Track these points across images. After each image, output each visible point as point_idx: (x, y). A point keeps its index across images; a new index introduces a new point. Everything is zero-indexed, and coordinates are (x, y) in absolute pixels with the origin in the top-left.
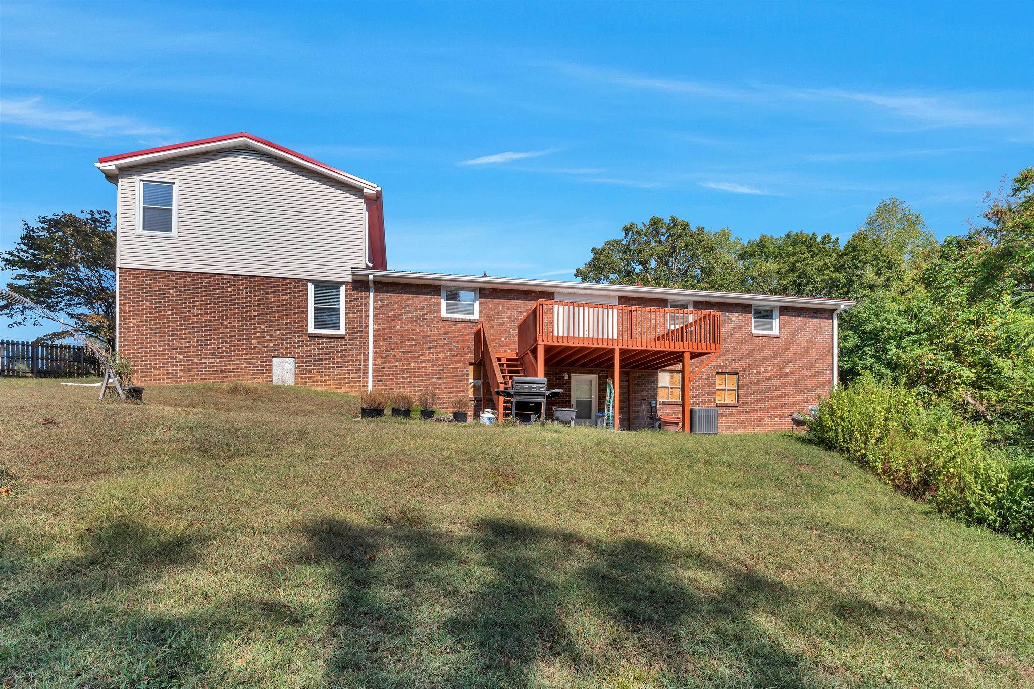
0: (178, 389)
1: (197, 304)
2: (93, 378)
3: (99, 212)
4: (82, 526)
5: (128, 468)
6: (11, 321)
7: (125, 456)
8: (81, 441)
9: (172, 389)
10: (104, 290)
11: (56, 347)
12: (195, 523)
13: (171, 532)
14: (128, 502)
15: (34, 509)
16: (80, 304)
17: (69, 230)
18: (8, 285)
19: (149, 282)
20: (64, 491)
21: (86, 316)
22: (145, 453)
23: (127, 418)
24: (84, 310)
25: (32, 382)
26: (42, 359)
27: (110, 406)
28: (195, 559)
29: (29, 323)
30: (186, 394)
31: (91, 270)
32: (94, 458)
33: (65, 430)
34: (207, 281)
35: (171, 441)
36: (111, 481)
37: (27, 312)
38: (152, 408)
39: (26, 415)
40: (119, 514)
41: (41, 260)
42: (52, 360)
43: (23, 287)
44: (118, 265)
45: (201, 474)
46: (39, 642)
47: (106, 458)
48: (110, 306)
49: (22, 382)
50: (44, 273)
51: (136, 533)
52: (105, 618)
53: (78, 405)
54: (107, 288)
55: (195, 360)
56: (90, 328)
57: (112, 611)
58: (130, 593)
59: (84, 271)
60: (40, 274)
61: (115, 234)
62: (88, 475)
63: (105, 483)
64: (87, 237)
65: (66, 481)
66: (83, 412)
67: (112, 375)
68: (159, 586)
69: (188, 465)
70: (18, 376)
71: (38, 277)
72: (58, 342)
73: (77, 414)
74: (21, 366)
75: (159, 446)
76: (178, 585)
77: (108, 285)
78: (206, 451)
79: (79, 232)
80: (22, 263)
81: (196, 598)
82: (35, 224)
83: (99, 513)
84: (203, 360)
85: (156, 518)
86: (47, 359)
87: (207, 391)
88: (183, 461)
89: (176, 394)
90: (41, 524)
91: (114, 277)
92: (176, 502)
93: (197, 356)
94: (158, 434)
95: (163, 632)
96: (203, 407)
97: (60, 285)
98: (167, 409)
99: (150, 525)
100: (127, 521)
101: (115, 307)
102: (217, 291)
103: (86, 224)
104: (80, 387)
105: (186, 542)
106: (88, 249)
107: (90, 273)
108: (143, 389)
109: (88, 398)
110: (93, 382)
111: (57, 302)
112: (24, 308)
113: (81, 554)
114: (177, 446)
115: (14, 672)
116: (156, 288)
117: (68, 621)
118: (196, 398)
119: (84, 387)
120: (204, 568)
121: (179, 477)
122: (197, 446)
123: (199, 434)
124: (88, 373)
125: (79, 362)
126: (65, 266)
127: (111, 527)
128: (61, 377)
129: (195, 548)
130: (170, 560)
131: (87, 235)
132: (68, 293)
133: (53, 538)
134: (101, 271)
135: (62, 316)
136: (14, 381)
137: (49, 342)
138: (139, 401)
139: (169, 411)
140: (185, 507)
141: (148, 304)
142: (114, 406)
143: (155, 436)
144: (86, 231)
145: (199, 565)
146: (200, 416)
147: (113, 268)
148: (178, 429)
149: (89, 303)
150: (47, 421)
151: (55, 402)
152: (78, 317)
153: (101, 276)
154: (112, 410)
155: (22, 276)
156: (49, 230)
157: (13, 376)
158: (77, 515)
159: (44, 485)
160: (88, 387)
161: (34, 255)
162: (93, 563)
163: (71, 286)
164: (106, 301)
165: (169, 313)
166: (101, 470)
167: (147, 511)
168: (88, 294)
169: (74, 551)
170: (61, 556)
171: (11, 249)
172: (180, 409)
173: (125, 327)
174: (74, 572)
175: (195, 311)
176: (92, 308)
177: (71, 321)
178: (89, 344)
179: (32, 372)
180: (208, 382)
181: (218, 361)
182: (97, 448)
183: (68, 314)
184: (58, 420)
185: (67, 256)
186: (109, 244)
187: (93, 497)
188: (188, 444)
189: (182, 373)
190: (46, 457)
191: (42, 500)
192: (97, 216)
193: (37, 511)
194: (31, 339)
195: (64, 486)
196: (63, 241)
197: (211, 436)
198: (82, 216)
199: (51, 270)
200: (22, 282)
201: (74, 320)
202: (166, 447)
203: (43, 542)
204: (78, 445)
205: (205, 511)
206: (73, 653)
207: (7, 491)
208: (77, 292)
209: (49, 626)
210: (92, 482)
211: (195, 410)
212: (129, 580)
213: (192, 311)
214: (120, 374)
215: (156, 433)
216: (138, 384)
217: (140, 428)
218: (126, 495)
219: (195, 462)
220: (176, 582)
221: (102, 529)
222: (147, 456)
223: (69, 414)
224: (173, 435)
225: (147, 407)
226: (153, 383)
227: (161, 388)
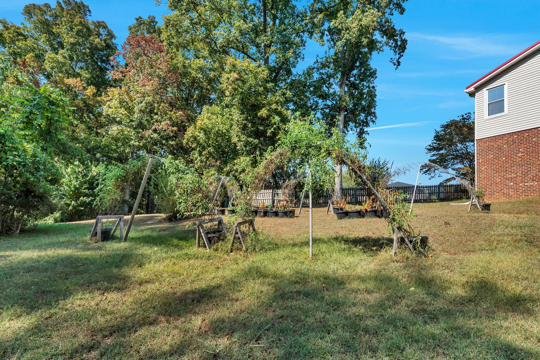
0: (510, 203)
1: (521, 150)
2: (464, 200)
3: (466, 114)
4: (465, 280)
5: (485, 250)
6: (430, 176)
7: (483, 243)
8: (461, 234)
9: (507, 203)
10: (468, 153)
11: (448, 186)
12: (527, 289)
13: (512, 292)
14: (487, 269)
15: (442, 267)
16: (458, 163)
17: (453, 128)
18: (429, 160)
19: (492, 144)
20: (455, 259)
21: (461, 168)
22: (493, 241)
23: (483, 221)
24: (460, 166)
25: (438, 204)
26: (442, 193)
27: (474, 215)
28: (529, 313)
29: (437, 176)
30: (516, 206)
31: (463, 145)
32: (467, 243)
33: (454, 227)
34: (527, 134)
35: (508, 235)
36: (477, 256)
37: (436, 171)
38: (495, 215)
39: (438, 220)
40: (482, 276)
41: (441, 145)
42: (446, 193)
43: (434, 160)
44: (476, 138)
45: (529, 257)
46: (448, 336)
47: (473, 243)
48: (472, 161)
49: (434, 204)
50: (443, 152)
51: (492, 288)
52: (478, 334)
53: (459, 215)
54: (470, 152)
55: (521, 185)
56: (463, 174)
57: (481, 331)
58: (491, 324)
59: (459, 146)
60: (441, 152)
61: (474, 123)
62: (464, 252)
63: (473, 257)
64: (461, 128)
65: (455, 254)
66: (461, 218)
67: (474, 198)
68: (506, 324)
69: (520, 250)
70: (432, 202)
71: (440, 154)
72: (448, 184)
73: (458, 219)
74: (434, 197)
75: (501, 238)
76: (519, 327)
77: (470, 150)
78: (531, 242)
79: (457, 127)
80: (434, 149)
81: (532, 339)
82: (439, 129)
83: (471, 273)
84: (526, 184)
85: (502, 281)
86: (444, 193)
87: (529, 203)
88: (517, 248)
89: (509, 206)
90: (446, 275)
91: (474, 145)
92: (514, 273)
93: (522, 182)
94: (500, 230)
95: (512, 354)
96: (527, 214)
97: (449, 155)
98: (505, 216)
99: (499, 285)
100: (486, 280)
101: (474, 161)
102: (534, 139)
103: (460, 122)
104: (459, 205)
105: (522, 300)
106: (462, 134)
107: (462, 146)
108: (491, 204)
109: (463, 211)
110: (464, 202)
111: (448, 164)
112: (435, 169)
113: (464, 294)
114: (512, 238)
115: (438, 348)
116: (496, 146)
117: (460, 329)
118: (522, 208)
119: (460, 205)
120: (536, 320)
121: (515, 257)
122: (525, 238)
123: (526, 230)
124: (461, 198)
125: (457, 193)
126: (450, 145)
127: (478, 282)
128: (450, 201)
129: (528, 305)
130: (513, 309)
131: (461, 127)
132: (453, 158)
133: (451, 283)
134: (467, 144)
135: (450, 170)
136: (431, 204)
137: (445, 184)
138: (488, 211)
139: (506, 217)
140: (520, 277)
141: (492, 156)
142: (476, 214)
143: (499, 231)
144: (460, 126)
145: (532, 317)
146: (526, 219)
147: (473, 141)
148: (512, 227)
149: (462, 162)
150: (446, 223)
151: (448, 213)
152: (457, 170)
153: (467, 146)
154: (475, 217)
155: (434, 155)
156: (444, 131)
157: (431, 202)
158: (461, 273)
159: (445, 255)
160: (462, 205)
161: (439, 144)
162: (470, 301)
163: (454, 155)
164: (470, 159)
165: (504, 159)
166: (471, 250)
167: (497, 276)
168: (462, 157)
169: (461, 292)
170: (455, 293)
171: (430, 143)
172: (512, 215)
173: (480, 171)
174: (462, 304)
175: (520, 155)
176: (463, 164)
177: (454, 172)
178: (463, 183)
179: (438, 199)
180: (530, 198)
181: (536, 183)
182: (468, 237)
183: (452, 169)
184: (451, 223)
185: (452, 141)
186: (471, 129)
187: (468, 264)
188: (519, 237)
189: (513, 193)
190: (446, 241)
191: (445, 263)
192: (465, 116)
193: (444, 268)
194: (438, 184)
195: (454, 257)
196: (450, 134)
197: (534, 232)
198: (458, 119)
199: (446, 149)
200: (434, 158)
201: (455, 171)
202: (506, 238)
203: (447, 284)
204: (460, 235)
205: (534, 282)
206: (463, 349)
207: (431, 257)
208: (456, 157)
209: (452, 329)
210: (467, 256)
211: (522, 216)
212: (490, 315)
213: (518, 155)
214: (478, 197)
215: (499, 230)
216: (487, 202)
217: (491, 226)
218: (485, 265)
219: (524, 249)
220: (517, 325)
221: (473, 282)
222: (495, 243)
223: (455, 219)
224: (510, 231)
225: (493, 215)
226: (495, 201)
227: (500, 204)
